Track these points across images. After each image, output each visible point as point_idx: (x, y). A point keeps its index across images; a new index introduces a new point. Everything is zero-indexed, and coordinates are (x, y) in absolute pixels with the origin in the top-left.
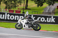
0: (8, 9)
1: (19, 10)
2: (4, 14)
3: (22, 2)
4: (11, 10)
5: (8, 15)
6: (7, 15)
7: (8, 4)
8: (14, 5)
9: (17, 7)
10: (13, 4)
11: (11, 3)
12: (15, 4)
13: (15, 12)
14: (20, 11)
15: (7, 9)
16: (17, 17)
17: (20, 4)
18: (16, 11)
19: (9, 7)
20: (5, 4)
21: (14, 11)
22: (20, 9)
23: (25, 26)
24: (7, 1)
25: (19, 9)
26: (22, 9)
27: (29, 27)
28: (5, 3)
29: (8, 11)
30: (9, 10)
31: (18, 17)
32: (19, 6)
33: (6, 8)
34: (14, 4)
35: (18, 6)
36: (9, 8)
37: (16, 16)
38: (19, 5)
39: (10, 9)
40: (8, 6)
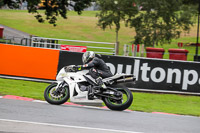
0: (146, 45)
1: (183, 49)
2: (131, 62)
3: (192, 20)
4: (156, 47)
5: (145, 68)
6: (141, 65)
7: (143, 27)
8: (164, 32)
9: (173, 40)
10: (161, 27)
11: (155, 26)
12: (169, 27)
13: (167, 54)
14: (186, 52)
15: (142, 47)
16: (174, 75)
17: (186, 28)
18: (170, 51)
19: (148, 39)
20: (134, 28)
21: (163, 51)
22: (186, 45)
23: (76, 94)
24: (139, 19)
25: (180, 45)
26: (192, 45)
27: (90, 98)
28: (132, 25)
29: (145, 53)
30: (147, 50)
31: (178, 72)
32: (182, 34)
33: (137, 41)
34: (165, 28)
35: (179, 33)
36: (148, 42)
37: (171, 71)
38: (181, 30)
39: (150, 45)
40: (145, 33)
